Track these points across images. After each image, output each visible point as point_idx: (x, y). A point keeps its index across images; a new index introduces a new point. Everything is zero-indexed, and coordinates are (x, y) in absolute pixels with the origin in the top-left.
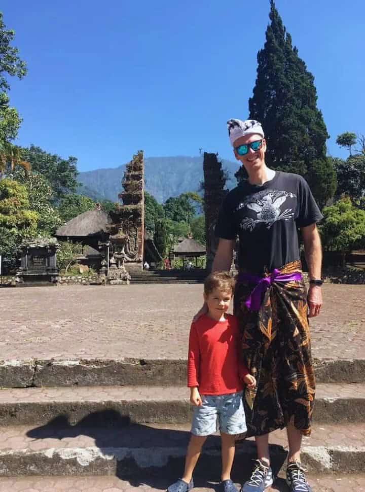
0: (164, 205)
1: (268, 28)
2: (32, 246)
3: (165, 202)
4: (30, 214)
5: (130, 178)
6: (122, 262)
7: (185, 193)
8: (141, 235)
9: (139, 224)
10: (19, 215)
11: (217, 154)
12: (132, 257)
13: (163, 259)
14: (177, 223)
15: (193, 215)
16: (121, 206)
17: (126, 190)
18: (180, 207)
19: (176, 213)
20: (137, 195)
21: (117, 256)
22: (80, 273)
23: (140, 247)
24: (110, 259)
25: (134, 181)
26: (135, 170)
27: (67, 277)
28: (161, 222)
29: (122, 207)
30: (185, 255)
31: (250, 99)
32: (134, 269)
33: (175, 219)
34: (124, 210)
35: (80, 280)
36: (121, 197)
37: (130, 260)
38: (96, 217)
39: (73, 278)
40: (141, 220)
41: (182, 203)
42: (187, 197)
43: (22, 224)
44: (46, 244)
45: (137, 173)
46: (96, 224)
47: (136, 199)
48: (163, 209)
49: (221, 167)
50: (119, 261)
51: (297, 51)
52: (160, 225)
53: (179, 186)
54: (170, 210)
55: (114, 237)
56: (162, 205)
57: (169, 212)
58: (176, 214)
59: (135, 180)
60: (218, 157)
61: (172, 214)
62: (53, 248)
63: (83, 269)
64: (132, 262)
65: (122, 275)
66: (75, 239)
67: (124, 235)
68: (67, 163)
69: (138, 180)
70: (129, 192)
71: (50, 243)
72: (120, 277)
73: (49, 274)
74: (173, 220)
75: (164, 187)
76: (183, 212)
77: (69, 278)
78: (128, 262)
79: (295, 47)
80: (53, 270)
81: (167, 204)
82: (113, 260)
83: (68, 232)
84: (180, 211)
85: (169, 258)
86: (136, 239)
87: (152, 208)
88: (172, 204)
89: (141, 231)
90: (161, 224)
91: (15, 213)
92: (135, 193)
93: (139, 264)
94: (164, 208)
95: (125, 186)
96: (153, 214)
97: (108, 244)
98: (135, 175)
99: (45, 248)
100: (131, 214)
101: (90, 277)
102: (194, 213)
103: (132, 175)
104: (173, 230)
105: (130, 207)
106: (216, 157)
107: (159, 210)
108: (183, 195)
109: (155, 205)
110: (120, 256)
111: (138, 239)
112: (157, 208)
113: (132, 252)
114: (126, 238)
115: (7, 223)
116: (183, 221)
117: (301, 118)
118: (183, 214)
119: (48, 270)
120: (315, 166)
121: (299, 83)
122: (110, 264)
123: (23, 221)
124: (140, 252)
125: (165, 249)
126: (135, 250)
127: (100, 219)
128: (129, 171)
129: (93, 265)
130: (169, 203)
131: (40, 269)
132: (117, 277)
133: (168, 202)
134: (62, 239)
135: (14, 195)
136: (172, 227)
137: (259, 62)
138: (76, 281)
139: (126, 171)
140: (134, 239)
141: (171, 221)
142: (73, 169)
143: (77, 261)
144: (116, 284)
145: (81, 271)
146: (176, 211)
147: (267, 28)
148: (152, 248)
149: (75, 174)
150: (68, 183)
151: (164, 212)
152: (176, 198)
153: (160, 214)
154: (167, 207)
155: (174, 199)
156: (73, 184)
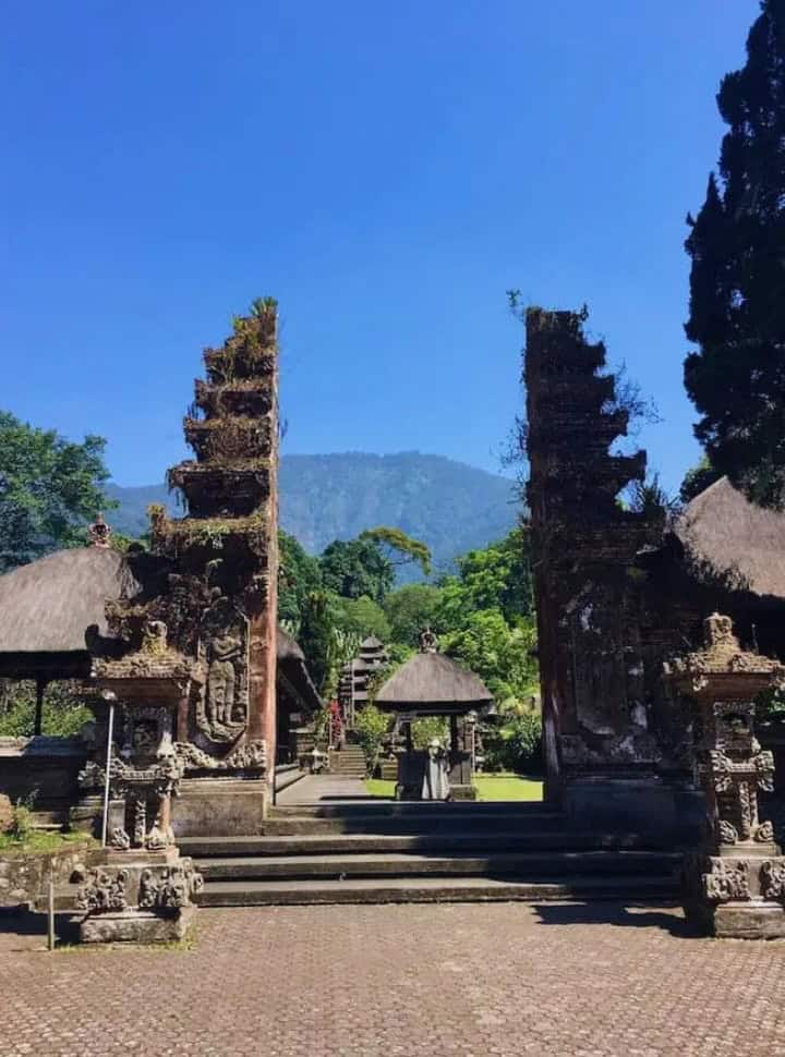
0: (320, 559)
3: (322, 551)
5: (220, 407)
7: (371, 531)
8: (263, 651)
9: (257, 604)
11: (584, 315)
12: (222, 749)
13: (324, 701)
14: (351, 603)
15: (390, 584)
16: (175, 521)
17: (202, 457)
18: (358, 564)
19: (348, 577)
20: (249, 478)
23: (259, 701)
25: (235, 420)
26: (242, 372)
28: (317, 598)
29: (181, 529)
30: (415, 712)
32: (226, 807)
33: (346, 593)
34: (191, 540)
36: (177, 483)
37: (213, 763)
38: (87, 573)
40: (262, 583)
41: (364, 556)
42: (376, 539)
45: (247, 386)
47: (245, 494)
48: (317, 569)
49: (602, 363)
52: (315, 607)
53: (352, 517)
54: (334, 571)
55: (118, 669)
56: (317, 560)
57: (334, 577)
58: (349, 581)
59: (238, 413)
60: (585, 327)
61: (338, 580)
64: (217, 773)
65: (152, 883)
67: (177, 658)
68: (82, 451)
69: (252, 415)
70: (212, 464)
72: (142, 895)
74: (340, 594)
75: (318, 520)
76: (366, 577)
78: (202, 772)
81: (327, 558)
84: (359, 572)
85: (340, 697)
86: (239, 669)
87: (291, 567)
88: (339, 558)
89: (262, 632)
90: (319, 602)
92: (240, 466)
93: (253, 785)
94: (320, 566)
95: (196, 437)
98: (242, 393)
102: (391, 579)
103: (228, 395)
104: (341, 620)
105: (218, 526)
106: (576, 325)
107: (308, 571)
108: (366, 535)
109: (298, 558)
111: (252, 669)
112: (304, 566)
113: (220, 729)
116: (365, 598)
118: (365, 580)
124: (255, 728)
125: (329, 671)
126: (236, 717)
127: (100, 583)
128: (217, 378)
130: (334, 556)
133: (329, 552)
136: (341, 613)
139: (203, 375)
140: (230, 666)
141: (336, 597)
142: (95, 468)
144: (115, 938)
146: (349, 573)
148: (299, 681)
149: (101, 478)
150: (83, 502)
151: (321, 576)
152: (350, 544)
153: (311, 580)
154: (328, 564)
155: (344, 544)
156: (95, 504)
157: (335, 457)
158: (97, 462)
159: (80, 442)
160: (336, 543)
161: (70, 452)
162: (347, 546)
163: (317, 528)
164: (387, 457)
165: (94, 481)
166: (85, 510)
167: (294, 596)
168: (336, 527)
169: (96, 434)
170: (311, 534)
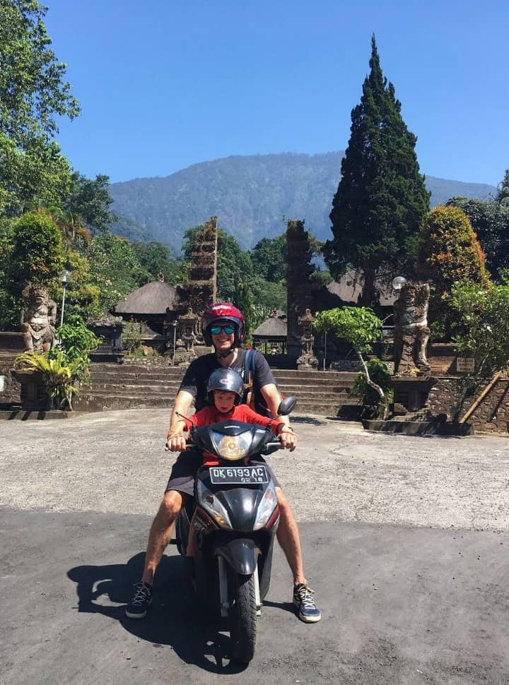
0: (253, 252)
1: (366, 80)
2: (98, 324)
3: (254, 246)
4: (92, 289)
5: (201, 250)
6: (191, 345)
10: (82, 290)
19: (272, 266)
20: (209, 270)
21: (186, 338)
22: (145, 355)
24: (177, 340)
25: (205, 253)
26: (207, 240)
27: (131, 358)
28: (243, 286)
29: (191, 283)
30: (267, 340)
31: (343, 159)
34: (194, 286)
35: (145, 363)
37: (199, 342)
38: (159, 290)
39: (138, 360)
40: (212, 297)
43: (85, 300)
44: (113, 322)
45: (209, 244)
46: (160, 299)
47: (207, 274)
48: (249, 260)
50: (188, 344)
51: (400, 105)
52: (241, 292)
54: (261, 261)
55: (183, 317)
56: (249, 252)
57: (261, 265)
58: (272, 268)
59: (206, 251)
60: (304, 225)
61: (264, 268)
62: (119, 328)
63: (147, 350)
66: (139, 317)
67: (194, 315)
68: (95, 185)
69: (210, 252)
70: (199, 266)
71: (116, 322)
73: (116, 354)
74: (267, 279)
77: (133, 359)
78: (197, 344)
79: (398, 101)
80: (119, 350)
81: (258, 251)
82: (180, 342)
83: (128, 308)
88: (266, 251)
90: (243, 289)
91: (78, 288)
92: (207, 266)
94: (252, 258)
96: (232, 268)
97: (175, 325)
98: (207, 246)
99: (111, 328)
100: (201, 290)
101: (156, 359)
103: (203, 246)
105: (201, 283)
106: (302, 225)
107: (243, 261)
109: (235, 252)
110: (189, 338)
112: (239, 258)
114: (196, 319)
115: (72, 300)
117: (391, 191)
119: (114, 350)
120: (407, 245)
121: (394, 151)
122: (177, 347)
123: (85, 297)
127: (164, 293)
128: (200, 242)
129: (159, 347)
130: (262, 249)
131: (106, 349)
132: (187, 359)
133: (258, 246)
134: (127, 317)
135: (77, 268)
137: (353, 120)
138: (141, 363)
141: (263, 280)
142: (103, 195)
143: (141, 342)
145: (146, 353)
146: (273, 263)
147: (364, 80)
149: (108, 203)
150: (96, 219)
151: (252, 266)
152: (274, 240)
153: (245, 269)
154: (257, 255)
155: (269, 241)
156: (103, 220)
157: (272, 157)
158: (104, 193)
159: (94, 179)
160: (264, 240)
161: (88, 186)
162: (272, 242)
163: (255, 218)
164: (316, 157)
165: (103, 205)
166: (98, 226)
167: (232, 279)
168: (271, 217)
169: (103, 174)
170: (251, 222)
